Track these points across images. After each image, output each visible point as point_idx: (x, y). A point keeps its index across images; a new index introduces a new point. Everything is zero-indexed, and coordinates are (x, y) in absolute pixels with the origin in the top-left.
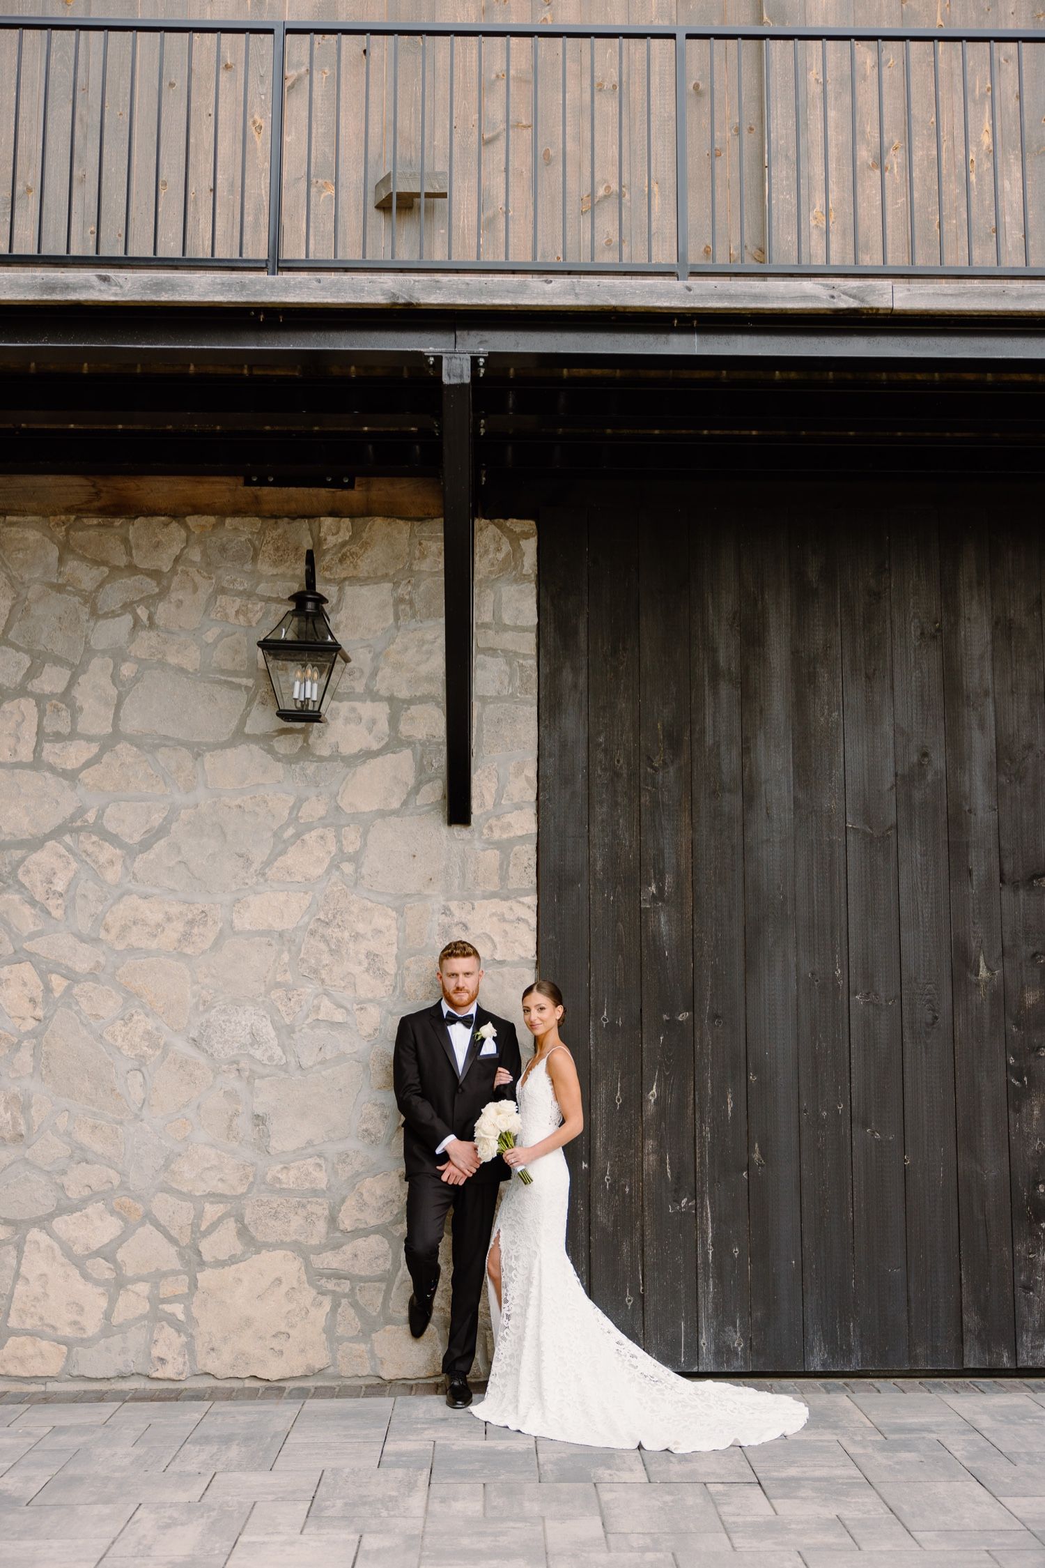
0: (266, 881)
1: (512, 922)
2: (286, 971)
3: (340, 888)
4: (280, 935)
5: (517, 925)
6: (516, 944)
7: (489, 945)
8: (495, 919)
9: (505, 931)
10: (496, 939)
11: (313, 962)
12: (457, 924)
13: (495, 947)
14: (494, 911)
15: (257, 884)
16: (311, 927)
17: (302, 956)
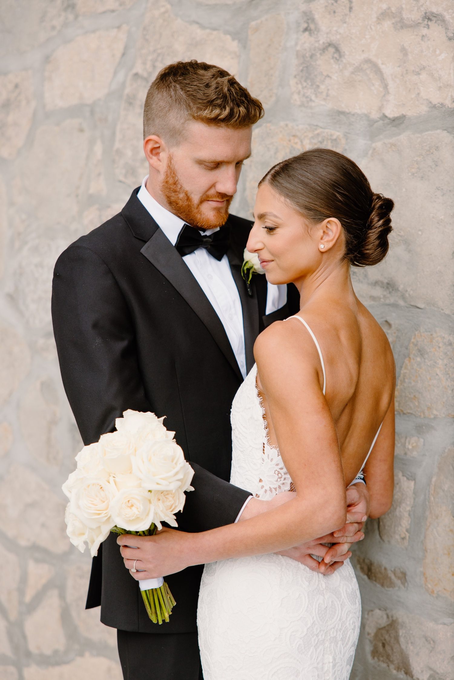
0: (76, 17)
1: (415, 25)
2: (99, 174)
3: (162, 10)
4: (92, 112)
5: (425, 31)
6: (424, 76)
7: (377, 84)
8: (387, 24)
9: (404, 50)
10: (388, 69)
11: (129, 153)
12: (324, 50)
13: (386, 86)
14: (384, 6)
15: (65, 25)
16: (127, 91)
17: (117, 145)
